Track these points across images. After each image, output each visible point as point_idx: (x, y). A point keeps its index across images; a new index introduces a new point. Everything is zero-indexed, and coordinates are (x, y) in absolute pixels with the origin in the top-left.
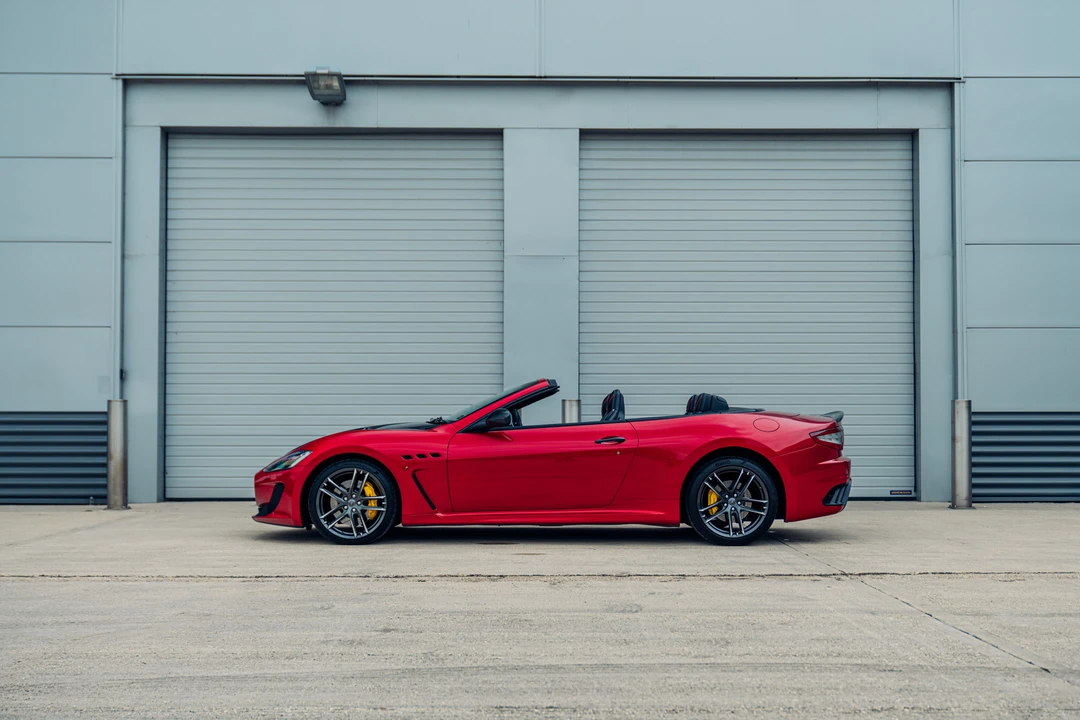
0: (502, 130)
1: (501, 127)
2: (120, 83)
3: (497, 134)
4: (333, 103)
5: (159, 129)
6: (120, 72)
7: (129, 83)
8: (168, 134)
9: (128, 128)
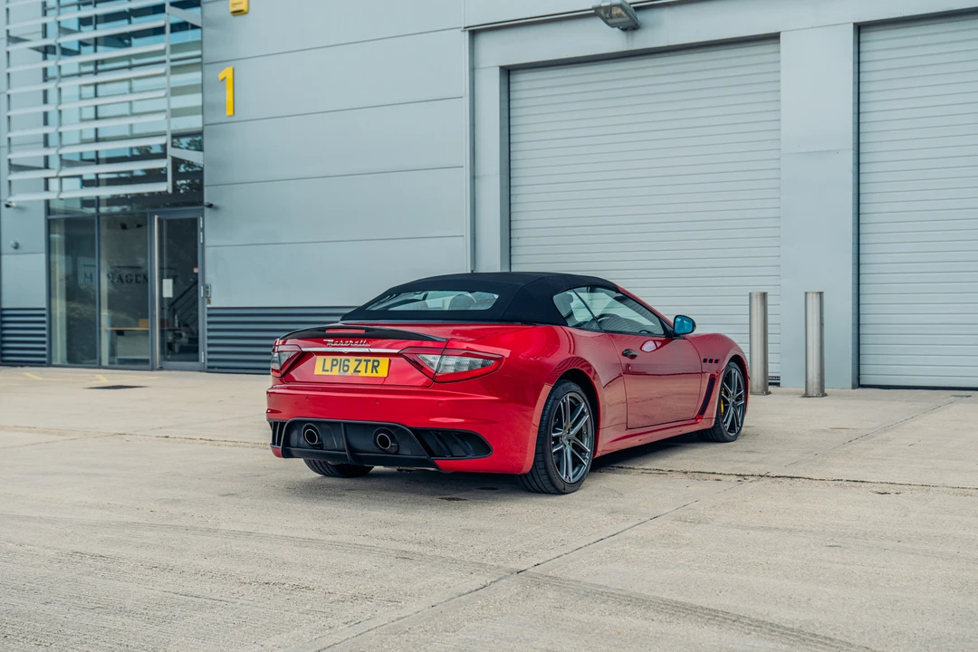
0: (779, 33)
1: (778, 31)
2: (467, 34)
3: (775, 37)
4: (631, 27)
5: (498, 68)
6: (466, 25)
7: (474, 33)
8: (508, 72)
9: (476, 71)
